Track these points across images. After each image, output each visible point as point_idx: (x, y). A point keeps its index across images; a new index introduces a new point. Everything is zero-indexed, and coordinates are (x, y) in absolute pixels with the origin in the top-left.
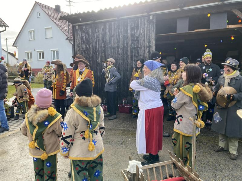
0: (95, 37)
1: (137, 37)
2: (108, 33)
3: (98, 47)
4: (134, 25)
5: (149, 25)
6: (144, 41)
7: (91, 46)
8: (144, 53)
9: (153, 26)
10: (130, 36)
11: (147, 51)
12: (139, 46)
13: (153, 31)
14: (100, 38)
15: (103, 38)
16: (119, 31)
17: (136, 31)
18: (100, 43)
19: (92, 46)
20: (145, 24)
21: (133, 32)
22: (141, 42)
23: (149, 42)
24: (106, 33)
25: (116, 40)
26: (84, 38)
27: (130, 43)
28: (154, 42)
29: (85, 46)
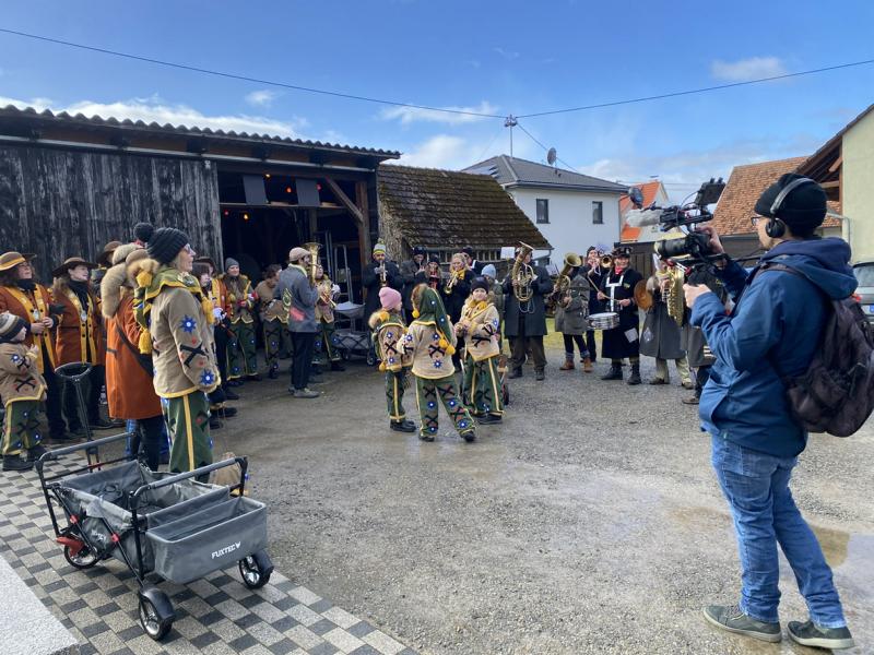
0: (42, 188)
1: (179, 204)
2: (90, 182)
3: (52, 217)
4: (169, 174)
6: (196, 214)
7: (23, 213)
8: (198, 242)
10: (159, 200)
11: (205, 237)
12: (185, 225)
13: (215, 195)
14: (63, 191)
15: (72, 194)
16: (125, 183)
17: (173, 189)
18: (61, 207)
19: (30, 212)
20: (194, 178)
21: (166, 191)
22: (189, 216)
23: (208, 217)
24: (81, 181)
25: (118, 204)
27: (160, 215)
28: (219, 220)
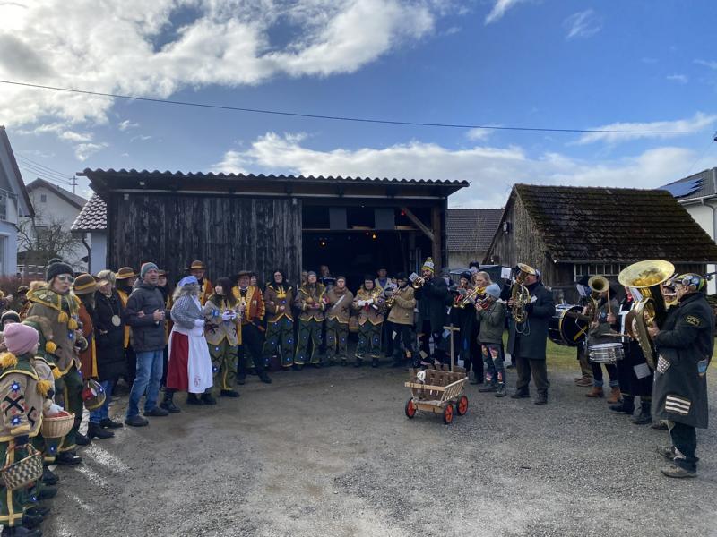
0: (176, 222)
1: (270, 231)
2: (208, 217)
3: (181, 241)
4: (264, 210)
5: (292, 213)
6: (283, 238)
7: (163, 239)
8: (284, 259)
9: (298, 216)
10: (255, 228)
11: (289, 255)
12: (274, 246)
13: (299, 223)
14: (189, 224)
15: (195, 225)
16: (232, 217)
17: (267, 220)
18: (187, 235)
19: (167, 239)
20: (283, 212)
21: (261, 222)
22: (277, 239)
23: (292, 240)
24: (202, 216)
25: (226, 232)
26: (146, 221)
27: (256, 239)
28: (301, 242)
29: (146, 239)
